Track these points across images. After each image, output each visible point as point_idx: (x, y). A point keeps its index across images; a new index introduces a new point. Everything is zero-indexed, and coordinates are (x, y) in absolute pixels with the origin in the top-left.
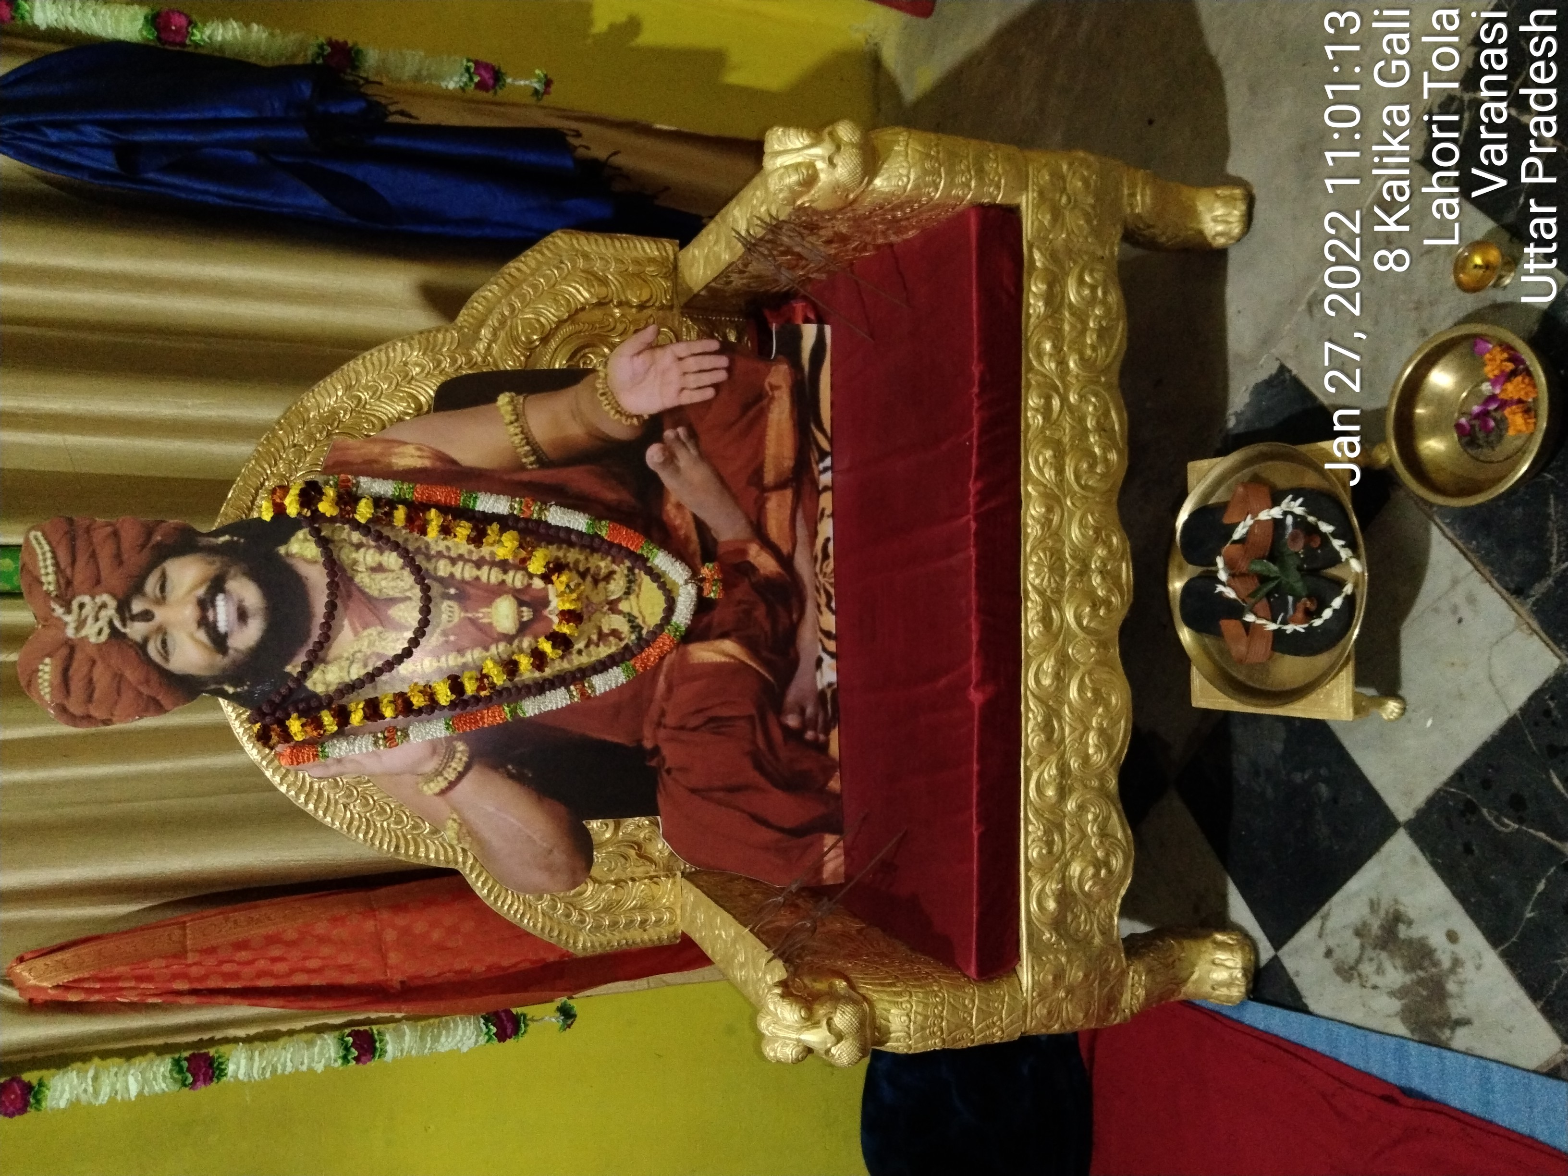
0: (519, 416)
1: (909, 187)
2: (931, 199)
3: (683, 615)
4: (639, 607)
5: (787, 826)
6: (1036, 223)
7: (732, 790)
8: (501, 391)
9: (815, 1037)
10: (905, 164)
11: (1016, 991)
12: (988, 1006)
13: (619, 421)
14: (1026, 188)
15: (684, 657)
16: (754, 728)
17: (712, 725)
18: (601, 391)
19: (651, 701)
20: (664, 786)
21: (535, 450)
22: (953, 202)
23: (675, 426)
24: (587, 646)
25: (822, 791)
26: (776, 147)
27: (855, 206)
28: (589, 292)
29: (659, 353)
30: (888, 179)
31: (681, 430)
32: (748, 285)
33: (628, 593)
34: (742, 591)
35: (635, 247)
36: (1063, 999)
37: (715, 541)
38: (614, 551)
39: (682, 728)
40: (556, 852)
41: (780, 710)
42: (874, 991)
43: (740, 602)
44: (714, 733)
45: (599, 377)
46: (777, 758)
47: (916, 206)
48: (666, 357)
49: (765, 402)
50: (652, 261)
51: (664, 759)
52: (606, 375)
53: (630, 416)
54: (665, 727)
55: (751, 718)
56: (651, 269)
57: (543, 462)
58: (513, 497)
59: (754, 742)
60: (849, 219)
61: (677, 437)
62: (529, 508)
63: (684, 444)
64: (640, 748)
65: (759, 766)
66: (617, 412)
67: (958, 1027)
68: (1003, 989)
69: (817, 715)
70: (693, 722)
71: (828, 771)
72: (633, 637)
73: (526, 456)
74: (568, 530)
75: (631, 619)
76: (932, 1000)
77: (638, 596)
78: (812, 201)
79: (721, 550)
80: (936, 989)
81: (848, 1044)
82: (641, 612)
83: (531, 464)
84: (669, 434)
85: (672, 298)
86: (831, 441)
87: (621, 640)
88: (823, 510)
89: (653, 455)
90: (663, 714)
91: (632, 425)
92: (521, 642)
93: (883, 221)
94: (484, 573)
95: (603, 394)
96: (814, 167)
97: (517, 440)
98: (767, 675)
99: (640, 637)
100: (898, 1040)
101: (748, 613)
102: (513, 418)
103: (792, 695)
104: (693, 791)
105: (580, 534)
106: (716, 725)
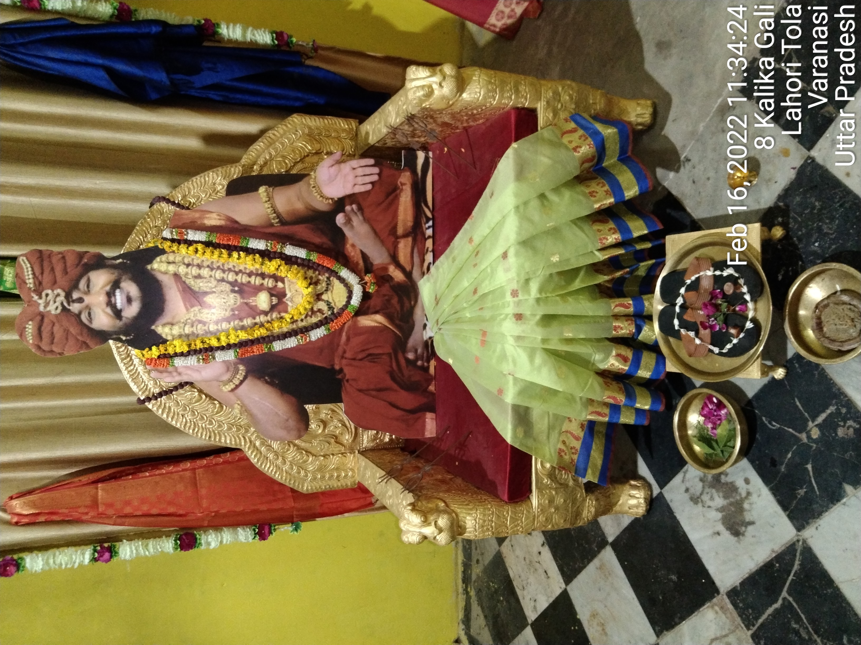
0: (270, 198)
1: (481, 98)
2: (492, 104)
3: (356, 301)
4: (333, 298)
5: (408, 408)
6: (545, 118)
7: (380, 390)
8: (261, 185)
9: (429, 531)
10: (478, 86)
11: (529, 508)
12: (515, 516)
13: (322, 201)
14: (540, 100)
15: (355, 323)
16: (391, 359)
17: (370, 358)
18: (313, 185)
19: (338, 345)
20: (346, 389)
21: (279, 216)
22: (503, 106)
23: (351, 204)
24: (306, 317)
25: (425, 391)
26: (412, 77)
27: (453, 107)
28: (311, 146)
29: (343, 165)
30: (470, 94)
31: (354, 206)
32: (395, 145)
33: (327, 290)
34: (386, 289)
35: (336, 123)
36: (553, 513)
37: (372, 264)
38: (320, 268)
39: (354, 359)
40: (290, 420)
41: (404, 351)
42: (458, 508)
43: (384, 295)
44: (371, 362)
45: (311, 178)
46: (403, 375)
47: (484, 108)
48: (346, 167)
49: (398, 191)
50: (344, 130)
51: (345, 375)
52: (315, 177)
53: (327, 199)
54: (346, 358)
55: (389, 354)
56: (344, 135)
57: (283, 222)
58: (267, 240)
59: (391, 366)
60: (449, 114)
61: (352, 210)
62: (275, 247)
63: (356, 213)
64: (332, 370)
65: (393, 378)
66: (321, 196)
67: (500, 526)
68: (523, 507)
69: (423, 353)
70: (360, 356)
71: (429, 380)
72: (330, 313)
73: (274, 219)
74: (297, 258)
75: (328, 303)
76: (487, 512)
77: (332, 292)
78: (430, 105)
79: (375, 268)
80: (489, 507)
81: (445, 534)
82: (333, 300)
83: (276, 223)
84: (348, 208)
85: (354, 150)
86: (432, 212)
87: (323, 314)
88: (428, 248)
89: (340, 219)
90: (345, 352)
91: (329, 203)
92: (272, 315)
93: (467, 115)
94: (252, 279)
95: (314, 187)
96: (432, 87)
97: (269, 211)
98: (398, 333)
99: (333, 313)
100: (470, 532)
101: (389, 301)
102: (267, 199)
103: (411, 342)
104: (360, 391)
105: (303, 259)
106: (372, 357)
